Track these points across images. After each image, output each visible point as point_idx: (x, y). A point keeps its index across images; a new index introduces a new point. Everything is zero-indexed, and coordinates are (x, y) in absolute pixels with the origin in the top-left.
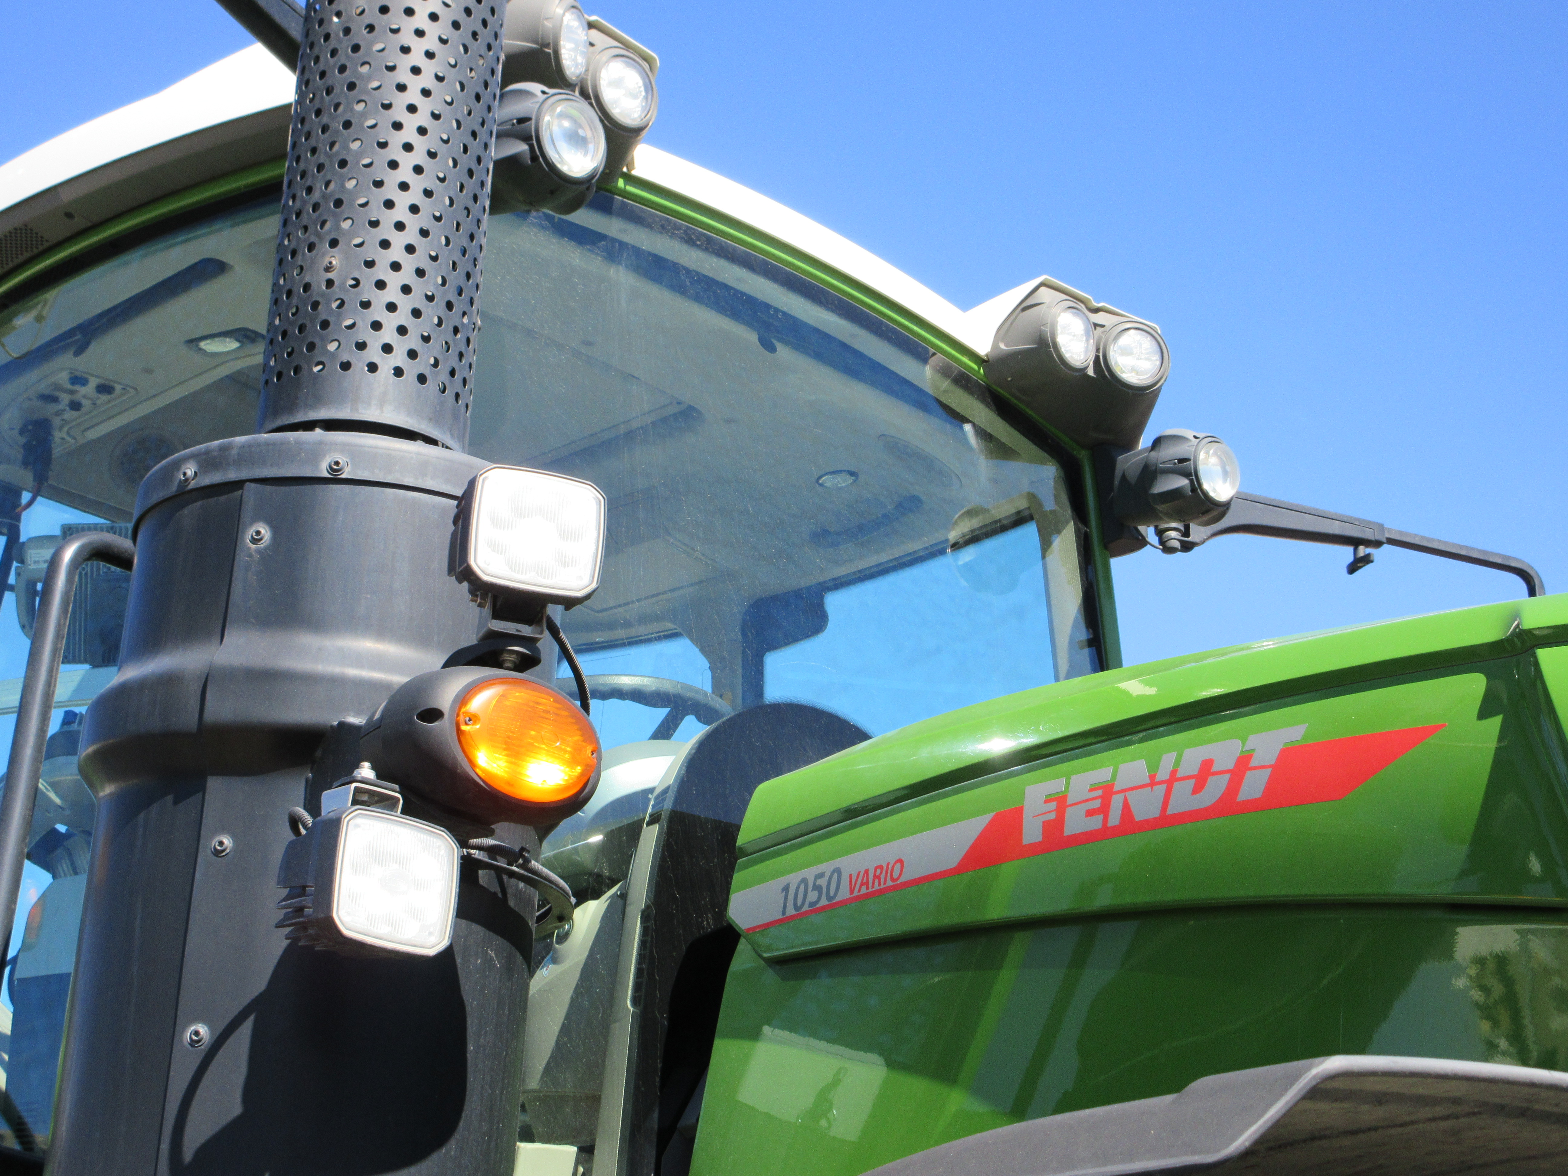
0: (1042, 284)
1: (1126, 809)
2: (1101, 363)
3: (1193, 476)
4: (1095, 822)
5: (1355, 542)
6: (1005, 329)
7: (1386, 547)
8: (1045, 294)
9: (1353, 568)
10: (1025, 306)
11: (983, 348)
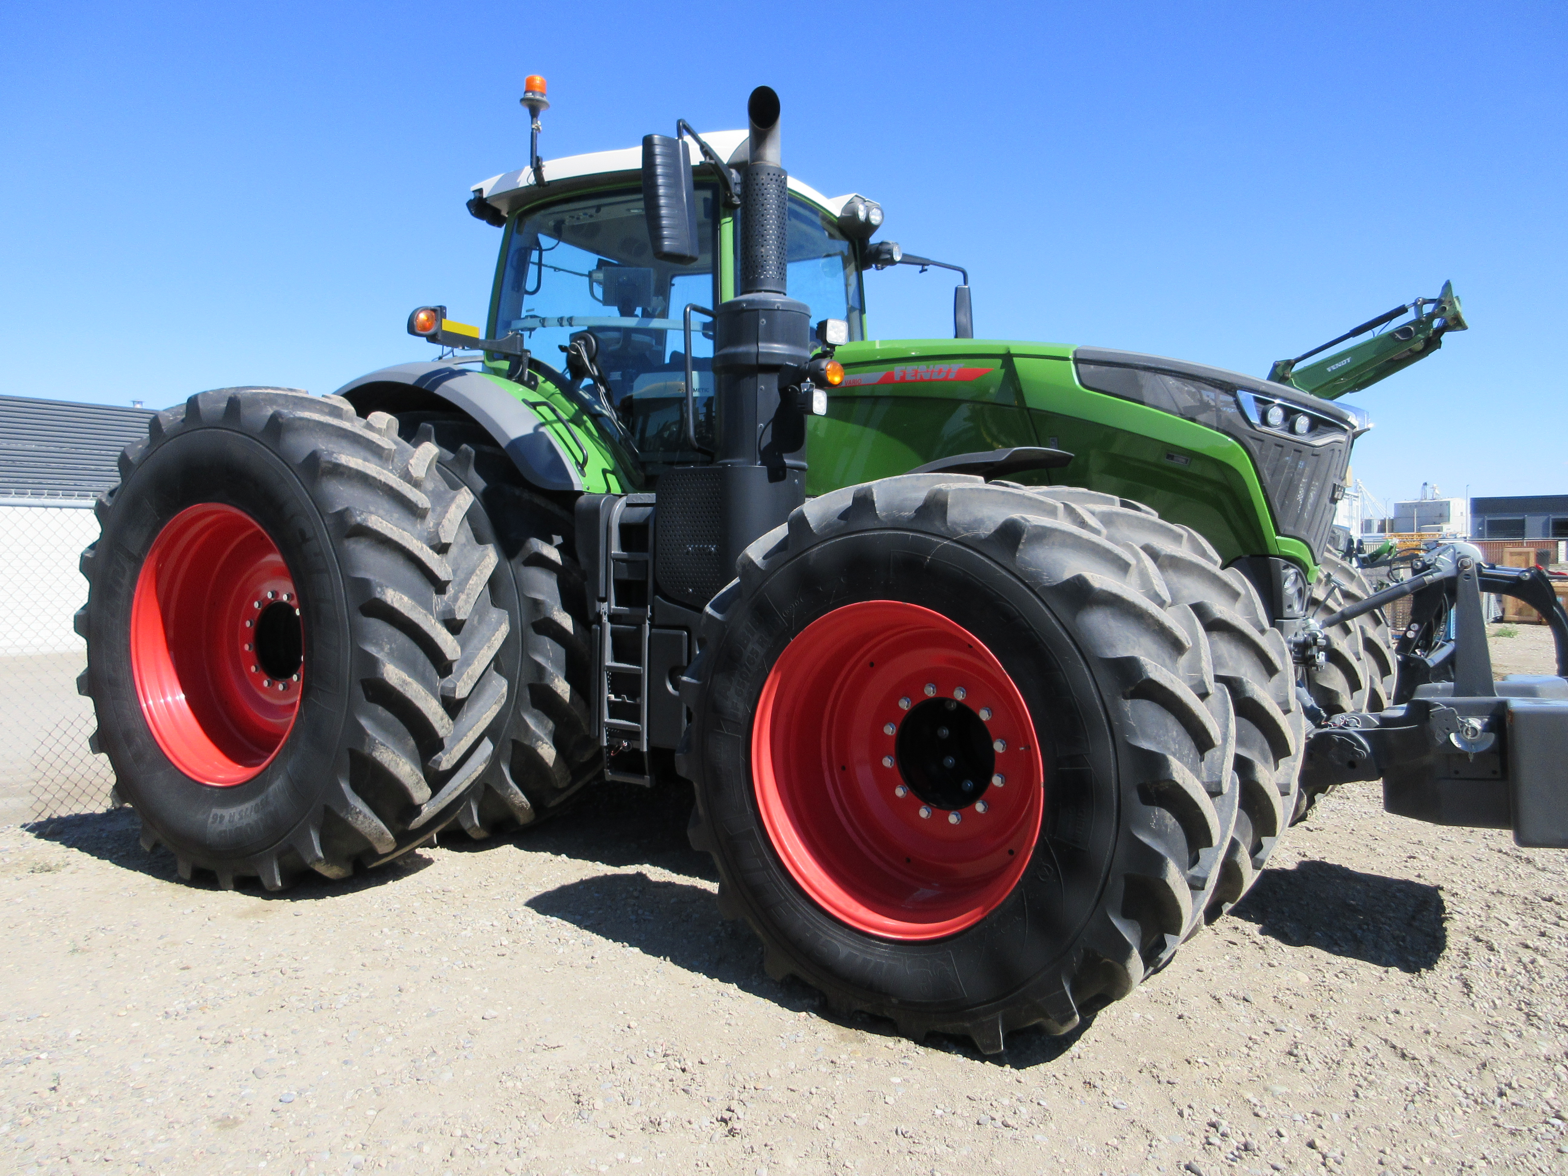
0: (856, 196)
1: (921, 376)
2: (867, 218)
3: (892, 255)
4: (914, 378)
5: (923, 265)
6: (845, 209)
7: (931, 266)
8: (856, 199)
9: (921, 272)
10: (850, 202)
11: (838, 214)
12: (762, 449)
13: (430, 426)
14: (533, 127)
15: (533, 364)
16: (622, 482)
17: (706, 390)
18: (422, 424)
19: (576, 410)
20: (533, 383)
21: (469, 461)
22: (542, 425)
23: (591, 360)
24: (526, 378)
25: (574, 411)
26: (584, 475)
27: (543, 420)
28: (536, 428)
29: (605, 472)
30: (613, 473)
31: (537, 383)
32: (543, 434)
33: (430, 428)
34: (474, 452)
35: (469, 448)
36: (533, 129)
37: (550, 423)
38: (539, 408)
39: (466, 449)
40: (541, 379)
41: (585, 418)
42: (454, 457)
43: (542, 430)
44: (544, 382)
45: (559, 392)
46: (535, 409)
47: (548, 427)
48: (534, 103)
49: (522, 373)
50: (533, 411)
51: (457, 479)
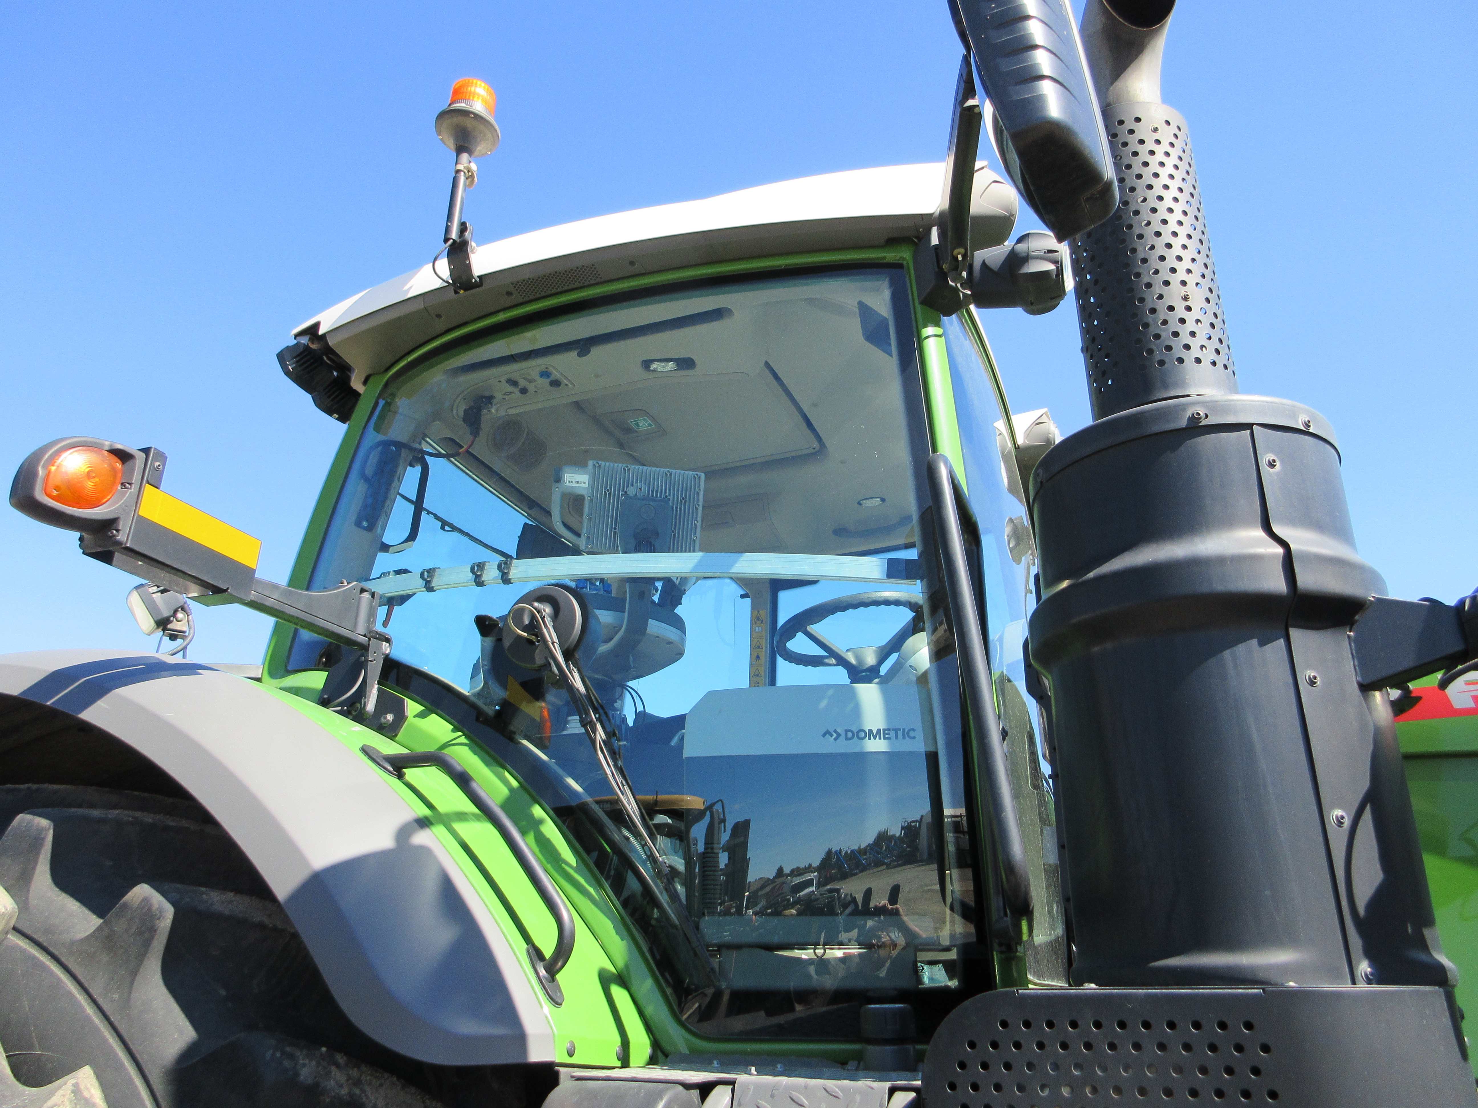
12: (1361, 911)
13: (44, 822)
14: (460, 167)
15: (393, 674)
16: (649, 1010)
17: (907, 734)
18: (22, 819)
19: (511, 789)
20: (390, 717)
21: (147, 944)
22: (423, 823)
23: (568, 655)
24: (371, 706)
25: (505, 792)
26: (556, 1001)
27: (423, 811)
28: (403, 834)
29: (606, 980)
30: (622, 980)
31: (401, 717)
32: (425, 851)
33: (41, 830)
34: (169, 911)
35: (157, 900)
36: (458, 171)
37: (446, 820)
38: (411, 774)
39: (146, 900)
40: (412, 707)
41: (538, 811)
42: (99, 929)
43: (421, 838)
44: (421, 715)
45: (463, 740)
46: (400, 776)
47: (439, 830)
48: (469, 123)
49: (362, 692)
50: (394, 781)
51: (90, 1010)
